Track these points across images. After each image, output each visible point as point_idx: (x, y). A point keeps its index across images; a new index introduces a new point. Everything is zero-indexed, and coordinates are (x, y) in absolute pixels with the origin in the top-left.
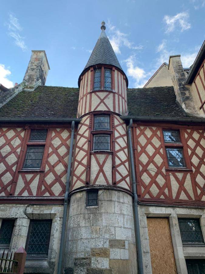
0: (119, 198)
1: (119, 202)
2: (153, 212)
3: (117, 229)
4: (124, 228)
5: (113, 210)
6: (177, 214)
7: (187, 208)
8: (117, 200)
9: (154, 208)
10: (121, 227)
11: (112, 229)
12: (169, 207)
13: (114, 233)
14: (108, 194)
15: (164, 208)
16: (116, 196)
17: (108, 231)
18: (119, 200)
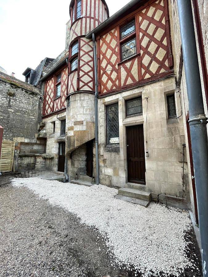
0: (80, 97)
1: (81, 100)
2: (107, 100)
3: (78, 115)
4: (83, 114)
5: (76, 105)
6: (123, 97)
7: (130, 90)
8: (79, 99)
9: (108, 97)
10: (81, 114)
11: (76, 116)
12: (117, 93)
13: (76, 118)
14: (74, 97)
15: (114, 96)
16: (79, 97)
17: (73, 117)
18: (81, 98)
